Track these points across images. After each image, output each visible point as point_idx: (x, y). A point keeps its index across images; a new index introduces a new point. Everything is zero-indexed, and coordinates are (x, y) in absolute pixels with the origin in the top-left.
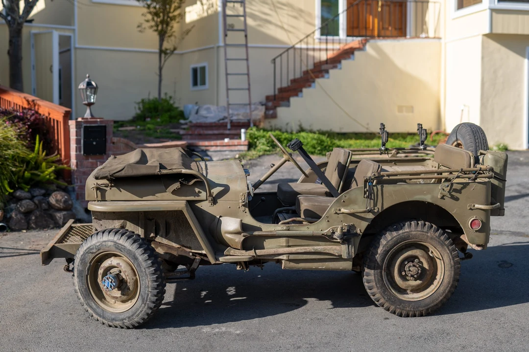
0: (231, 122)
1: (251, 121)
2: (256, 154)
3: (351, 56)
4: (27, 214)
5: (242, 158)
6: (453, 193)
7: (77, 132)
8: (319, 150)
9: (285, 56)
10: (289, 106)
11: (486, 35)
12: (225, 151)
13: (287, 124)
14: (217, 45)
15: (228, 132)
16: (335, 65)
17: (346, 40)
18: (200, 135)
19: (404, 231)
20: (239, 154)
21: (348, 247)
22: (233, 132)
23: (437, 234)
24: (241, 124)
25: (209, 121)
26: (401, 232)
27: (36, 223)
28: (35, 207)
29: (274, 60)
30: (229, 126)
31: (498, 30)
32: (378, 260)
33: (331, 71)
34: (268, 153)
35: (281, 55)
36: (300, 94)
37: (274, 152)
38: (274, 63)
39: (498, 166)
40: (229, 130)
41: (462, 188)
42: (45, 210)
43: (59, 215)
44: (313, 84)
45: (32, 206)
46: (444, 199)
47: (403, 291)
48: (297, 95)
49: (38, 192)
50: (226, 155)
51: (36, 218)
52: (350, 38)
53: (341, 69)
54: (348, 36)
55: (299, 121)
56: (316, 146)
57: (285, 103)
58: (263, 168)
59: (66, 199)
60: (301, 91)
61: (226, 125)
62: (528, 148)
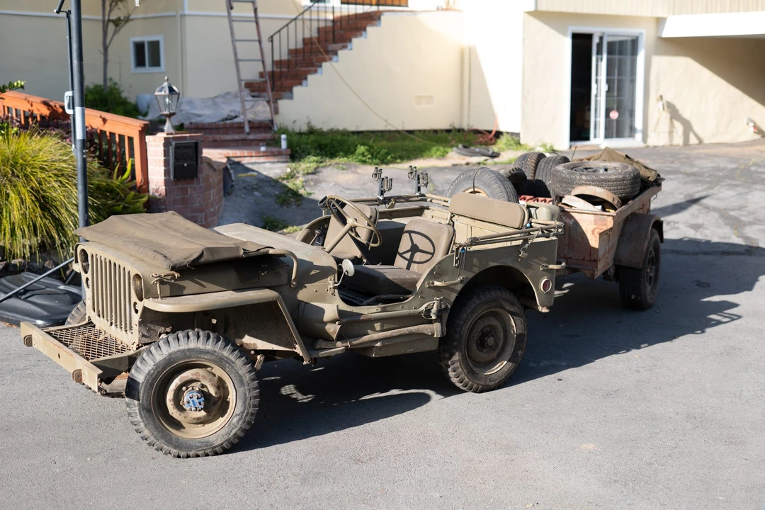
0: (247, 122)
1: (275, 122)
3: (363, 33)
5: (295, 172)
7: (165, 151)
8: (369, 159)
9: (284, 32)
10: (291, 98)
11: (530, 13)
13: (294, 122)
14: (180, 13)
15: (250, 137)
16: (344, 44)
17: (341, 8)
18: (215, 141)
22: (256, 136)
24: (256, 125)
25: (207, 120)
29: (272, 37)
30: (247, 129)
31: (543, 7)
33: (341, 53)
34: (321, 164)
35: (279, 31)
36: (304, 82)
37: (326, 164)
38: (272, 41)
40: (250, 134)
44: (319, 70)
48: (300, 84)
52: (345, 6)
53: (351, 49)
54: (342, 3)
55: (307, 118)
56: (366, 154)
57: (287, 94)
60: (306, 79)
61: (243, 128)
62: (571, 147)
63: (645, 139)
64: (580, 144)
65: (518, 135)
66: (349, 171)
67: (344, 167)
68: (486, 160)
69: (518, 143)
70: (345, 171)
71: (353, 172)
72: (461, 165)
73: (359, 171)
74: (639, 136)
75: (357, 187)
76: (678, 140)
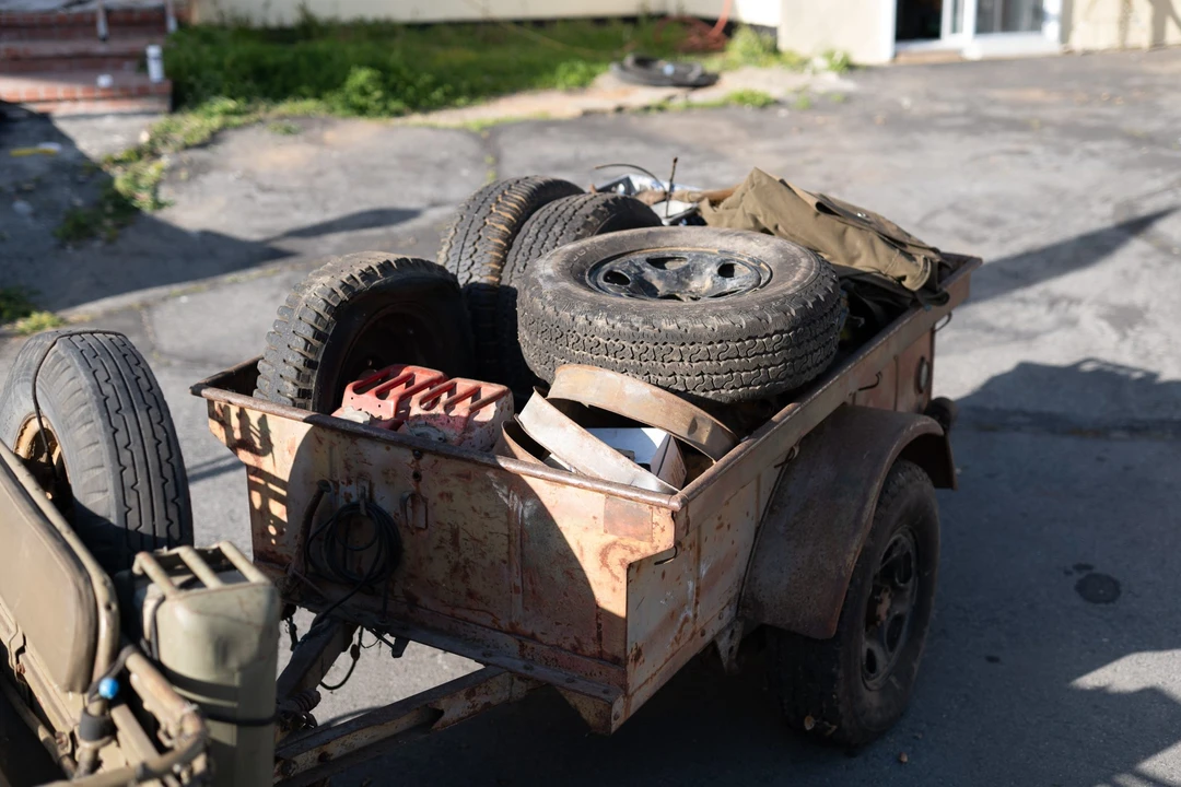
0: (109, 12)
1: (170, 11)
2: (202, 127)
5: (159, 142)
8: (377, 101)
12: (102, 116)
15: (101, 48)
20: (149, 128)
22: (119, 46)
24: (136, 16)
30: (102, 28)
34: (236, 120)
37: (252, 117)
40: (104, 39)
50: (109, 132)
56: (370, 88)
58: (231, 177)
61: (93, 24)
62: (896, 55)
63: (1065, 33)
64: (920, 49)
65: (773, 31)
66: (300, 138)
67: (294, 126)
68: (670, 98)
69: (775, 51)
70: (290, 139)
71: (311, 141)
72: (603, 113)
73: (330, 135)
74: (1052, 29)
75: (296, 184)
76: (1141, 36)
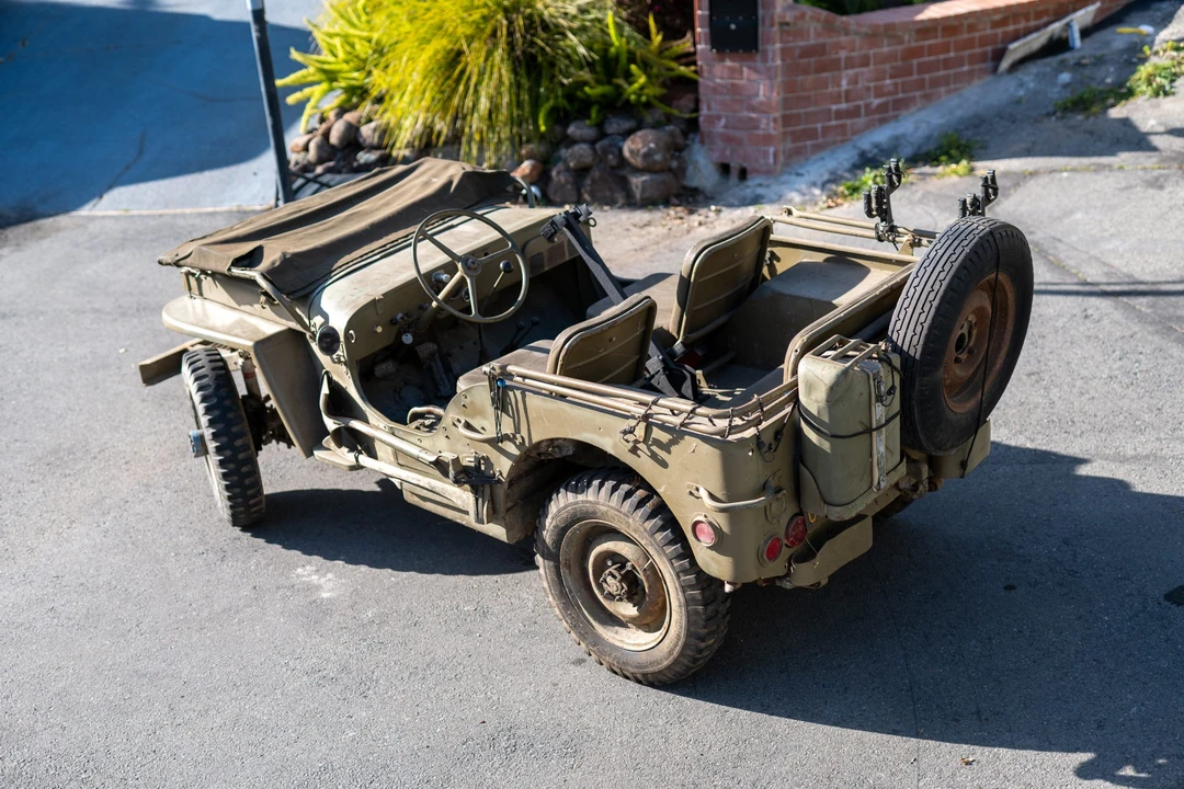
4: (581, 172)
6: (654, 448)
19: (585, 498)
21: (477, 500)
23: (649, 524)
26: (581, 497)
27: (592, 194)
28: (594, 159)
32: (548, 541)
39: (813, 397)
41: (674, 442)
42: (612, 168)
43: (637, 181)
45: (588, 160)
46: (639, 457)
47: (612, 620)
49: (615, 126)
51: (593, 181)
59: (650, 149)
